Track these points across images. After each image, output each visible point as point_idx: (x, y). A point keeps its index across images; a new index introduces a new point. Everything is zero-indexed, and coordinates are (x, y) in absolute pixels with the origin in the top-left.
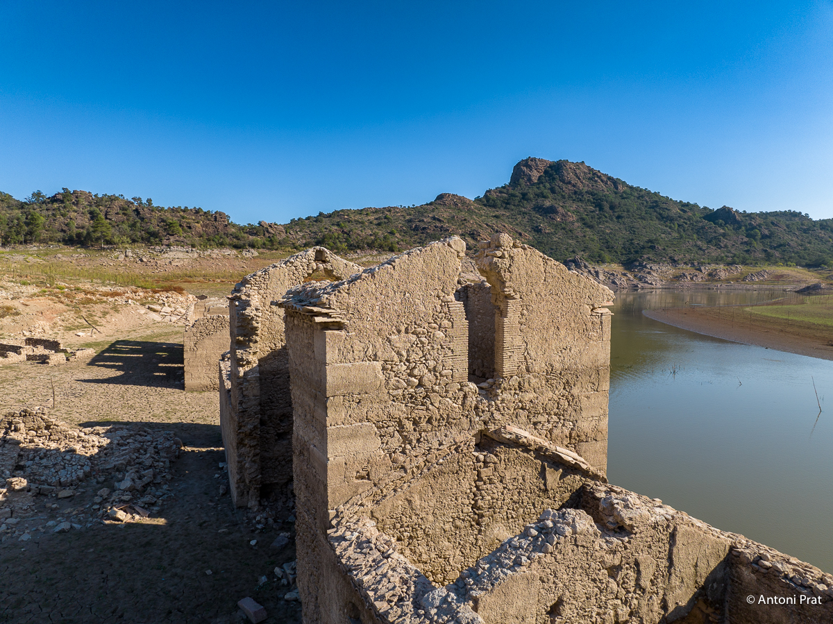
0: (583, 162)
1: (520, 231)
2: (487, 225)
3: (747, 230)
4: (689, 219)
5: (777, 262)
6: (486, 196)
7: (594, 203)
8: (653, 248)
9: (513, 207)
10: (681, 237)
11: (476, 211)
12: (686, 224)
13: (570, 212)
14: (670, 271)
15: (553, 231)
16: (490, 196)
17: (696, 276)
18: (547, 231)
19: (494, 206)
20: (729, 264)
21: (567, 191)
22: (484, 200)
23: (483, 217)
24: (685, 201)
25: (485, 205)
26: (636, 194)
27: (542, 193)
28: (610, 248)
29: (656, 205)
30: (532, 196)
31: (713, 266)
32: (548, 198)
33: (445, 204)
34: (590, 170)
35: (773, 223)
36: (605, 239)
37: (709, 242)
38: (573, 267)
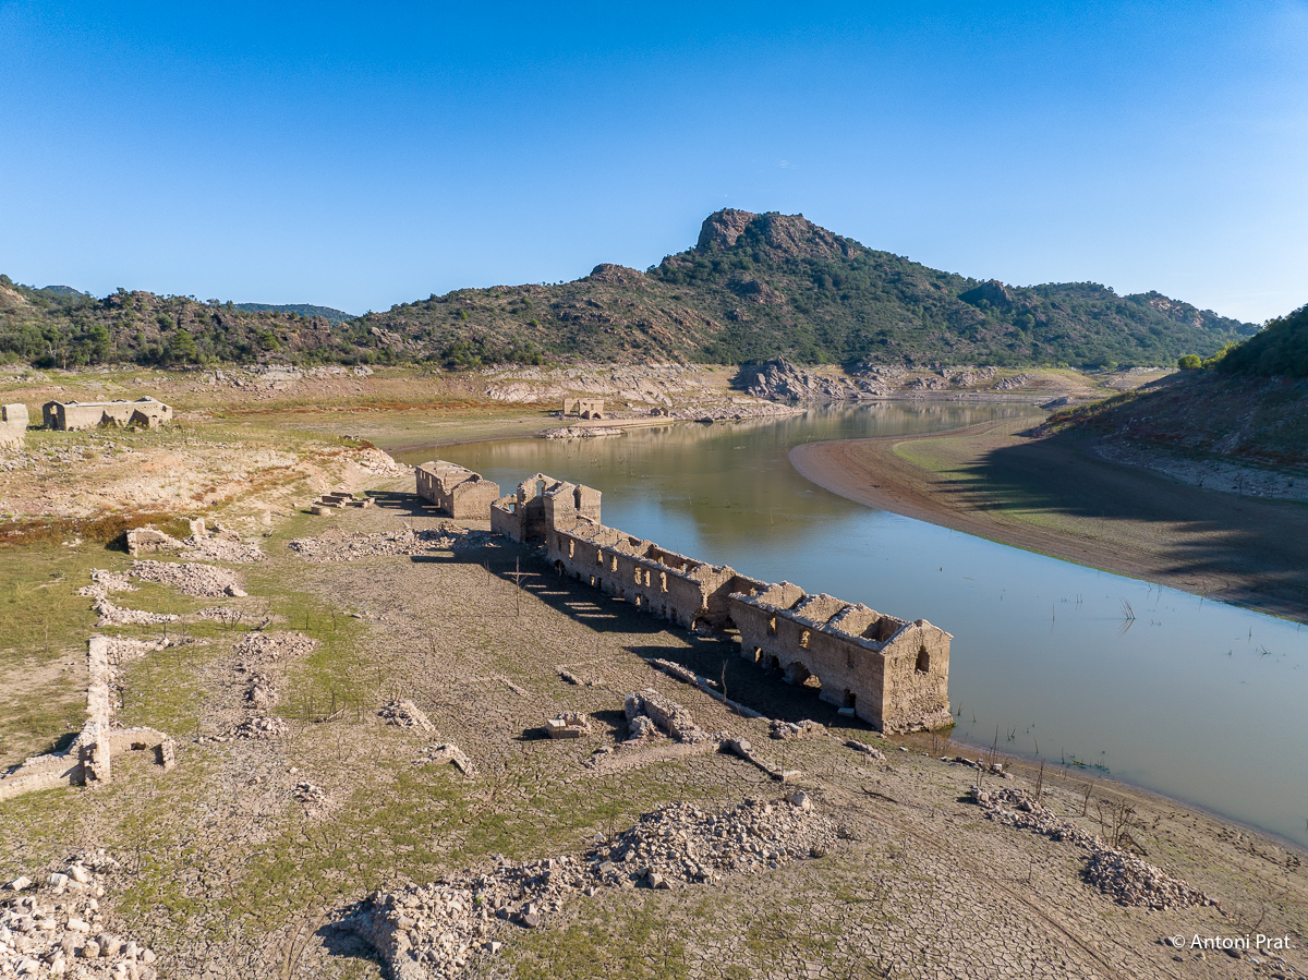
0: (801, 215)
1: (708, 319)
2: (663, 311)
3: (1018, 315)
4: (940, 300)
5: (1044, 362)
6: (662, 265)
7: (812, 276)
8: (884, 342)
9: (700, 282)
10: (925, 326)
11: (649, 289)
12: (935, 306)
13: (778, 290)
14: (901, 374)
15: (753, 317)
16: (669, 266)
17: (935, 382)
18: (745, 318)
19: (674, 281)
20: (981, 365)
21: (776, 259)
22: (660, 272)
23: (658, 299)
25: (661, 280)
26: (872, 263)
27: (741, 262)
28: (828, 342)
29: (895, 276)
31: (960, 368)
32: (749, 269)
33: (605, 281)
34: (811, 226)
35: (1053, 305)
36: (823, 329)
37: (962, 333)
38: (774, 371)
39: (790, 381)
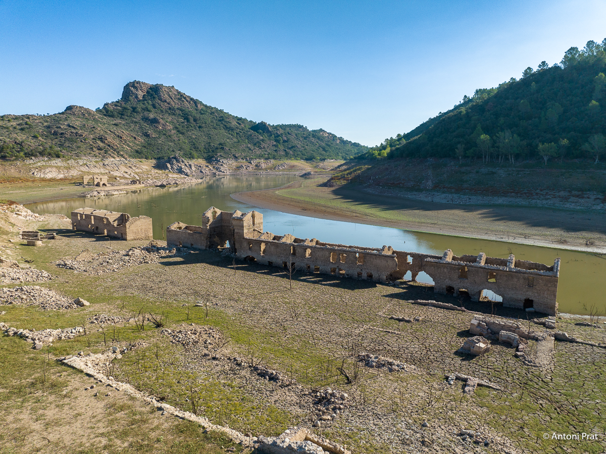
0: (173, 86)
1: (134, 136)
2: (110, 131)
3: (275, 137)
4: (242, 130)
5: (291, 158)
6: (104, 108)
7: (183, 116)
8: (222, 148)
9: (127, 117)
10: (239, 142)
11: (100, 120)
12: (241, 132)
13: (168, 123)
14: (234, 164)
15: (157, 136)
16: (108, 108)
17: (249, 166)
18: (153, 136)
19: (112, 116)
20: (266, 159)
21: (164, 107)
22: (104, 111)
24: (239, 116)
25: (105, 115)
26: (209, 111)
27: (147, 108)
28: (196, 148)
29: (222, 119)
30: (140, 110)
31: (258, 160)
32: (152, 111)
33: (74, 114)
34: (179, 93)
35: (288, 133)
36: (192, 142)
37: (255, 145)
38: (175, 162)
39: (183, 167)
